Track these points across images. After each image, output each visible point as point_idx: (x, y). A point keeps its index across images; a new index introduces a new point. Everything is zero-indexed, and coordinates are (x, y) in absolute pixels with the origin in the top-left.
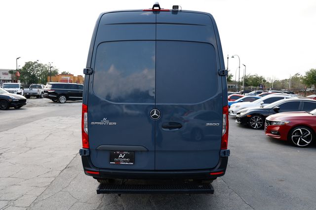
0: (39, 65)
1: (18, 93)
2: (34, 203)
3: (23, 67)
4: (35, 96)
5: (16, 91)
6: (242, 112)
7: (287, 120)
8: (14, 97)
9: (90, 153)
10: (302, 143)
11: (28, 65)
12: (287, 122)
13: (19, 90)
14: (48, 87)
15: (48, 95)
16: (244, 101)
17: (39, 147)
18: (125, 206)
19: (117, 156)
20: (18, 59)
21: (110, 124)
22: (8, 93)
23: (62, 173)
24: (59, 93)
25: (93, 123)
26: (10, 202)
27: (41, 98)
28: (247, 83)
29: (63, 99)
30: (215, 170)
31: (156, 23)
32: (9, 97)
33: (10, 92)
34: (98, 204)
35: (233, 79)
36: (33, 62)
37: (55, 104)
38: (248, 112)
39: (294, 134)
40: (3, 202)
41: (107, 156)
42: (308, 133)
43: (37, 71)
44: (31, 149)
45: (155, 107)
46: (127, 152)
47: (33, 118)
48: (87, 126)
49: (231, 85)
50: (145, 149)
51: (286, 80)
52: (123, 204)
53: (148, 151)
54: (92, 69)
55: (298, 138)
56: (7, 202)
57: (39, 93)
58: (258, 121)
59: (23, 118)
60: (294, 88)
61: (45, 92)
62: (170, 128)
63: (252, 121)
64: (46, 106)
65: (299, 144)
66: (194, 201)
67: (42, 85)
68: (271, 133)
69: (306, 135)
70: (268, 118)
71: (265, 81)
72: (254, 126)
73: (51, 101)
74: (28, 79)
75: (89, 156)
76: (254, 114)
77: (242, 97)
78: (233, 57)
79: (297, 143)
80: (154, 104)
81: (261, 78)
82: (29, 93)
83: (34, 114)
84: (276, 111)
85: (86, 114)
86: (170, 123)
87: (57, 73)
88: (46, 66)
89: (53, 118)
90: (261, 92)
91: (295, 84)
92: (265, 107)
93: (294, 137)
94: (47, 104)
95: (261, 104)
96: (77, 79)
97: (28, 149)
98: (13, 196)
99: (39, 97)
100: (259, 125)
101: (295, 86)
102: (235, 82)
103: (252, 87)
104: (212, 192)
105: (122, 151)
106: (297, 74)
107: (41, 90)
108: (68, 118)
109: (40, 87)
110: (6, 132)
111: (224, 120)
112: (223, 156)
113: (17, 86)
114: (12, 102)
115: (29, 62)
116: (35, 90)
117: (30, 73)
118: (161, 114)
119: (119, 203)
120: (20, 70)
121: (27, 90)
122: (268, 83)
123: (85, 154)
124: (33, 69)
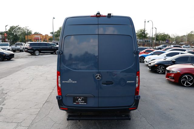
0: (19, 28)
1: (8, 50)
2: (32, 124)
3: (9, 30)
4: (18, 50)
5: (7, 48)
6: (152, 63)
7: (179, 70)
8: (6, 53)
9: (62, 98)
10: (187, 84)
11: (12, 28)
12: (179, 72)
13: (9, 47)
14: (27, 45)
15: (27, 50)
16: (154, 55)
17: (28, 88)
18: (82, 126)
19: (77, 99)
20: (6, 26)
21: (73, 82)
22: (3, 50)
23: (44, 106)
24: (34, 49)
25: (63, 82)
26: (19, 124)
27: (23, 51)
28: (157, 38)
29: (37, 53)
30: (132, 107)
31: (98, 24)
32: (3, 53)
33: (3, 49)
34: (67, 124)
35: (148, 36)
36: (15, 26)
37: (32, 56)
38: (156, 63)
39: (183, 79)
40: (15, 124)
41: (72, 100)
42: (191, 78)
43: (18, 32)
44: (23, 90)
45: (98, 73)
46: (83, 98)
47: (20, 68)
48: (60, 83)
49: (147, 40)
50: (93, 96)
51: (184, 36)
52: (81, 124)
53: (94, 97)
54: (62, 51)
55: (185, 81)
56: (17, 123)
57: (22, 49)
58: (162, 69)
59: (14, 68)
60: (189, 41)
61: (25, 48)
62: (106, 84)
63: (158, 69)
64: (27, 58)
65: (186, 85)
66: (120, 122)
67: (23, 43)
68: (169, 78)
69: (190, 79)
70: (168, 68)
71: (169, 37)
72: (159, 72)
73: (30, 54)
74: (12, 38)
75: (62, 100)
76: (160, 64)
77: (153, 51)
78: (148, 22)
79: (184, 84)
80: (98, 71)
81: (167, 35)
82: (15, 49)
83: (20, 64)
84: (173, 63)
85: (59, 77)
86: (107, 82)
87: (31, 33)
88: (24, 29)
89: (33, 67)
90: (166, 46)
91: (190, 39)
92: (167, 60)
93: (182, 81)
94: (27, 56)
95: (165, 57)
96: (44, 37)
97: (21, 90)
98: (19, 120)
99: (21, 51)
100: (162, 71)
101: (190, 40)
102: (150, 38)
103: (161, 41)
104: (130, 119)
105: (80, 97)
106: (191, 32)
107: (22, 47)
108: (42, 67)
109: (22, 45)
110: (6, 78)
111: (137, 79)
112: (136, 99)
113: (7, 45)
114: (5, 56)
115: (13, 26)
116: (18, 47)
117: (13, 33)
118: (101, 77)
119: (78, 124)
120: (7, 32)
121: (14, 47)
122: (172, 38)
123: (59, 98)
124: (15, 31)
